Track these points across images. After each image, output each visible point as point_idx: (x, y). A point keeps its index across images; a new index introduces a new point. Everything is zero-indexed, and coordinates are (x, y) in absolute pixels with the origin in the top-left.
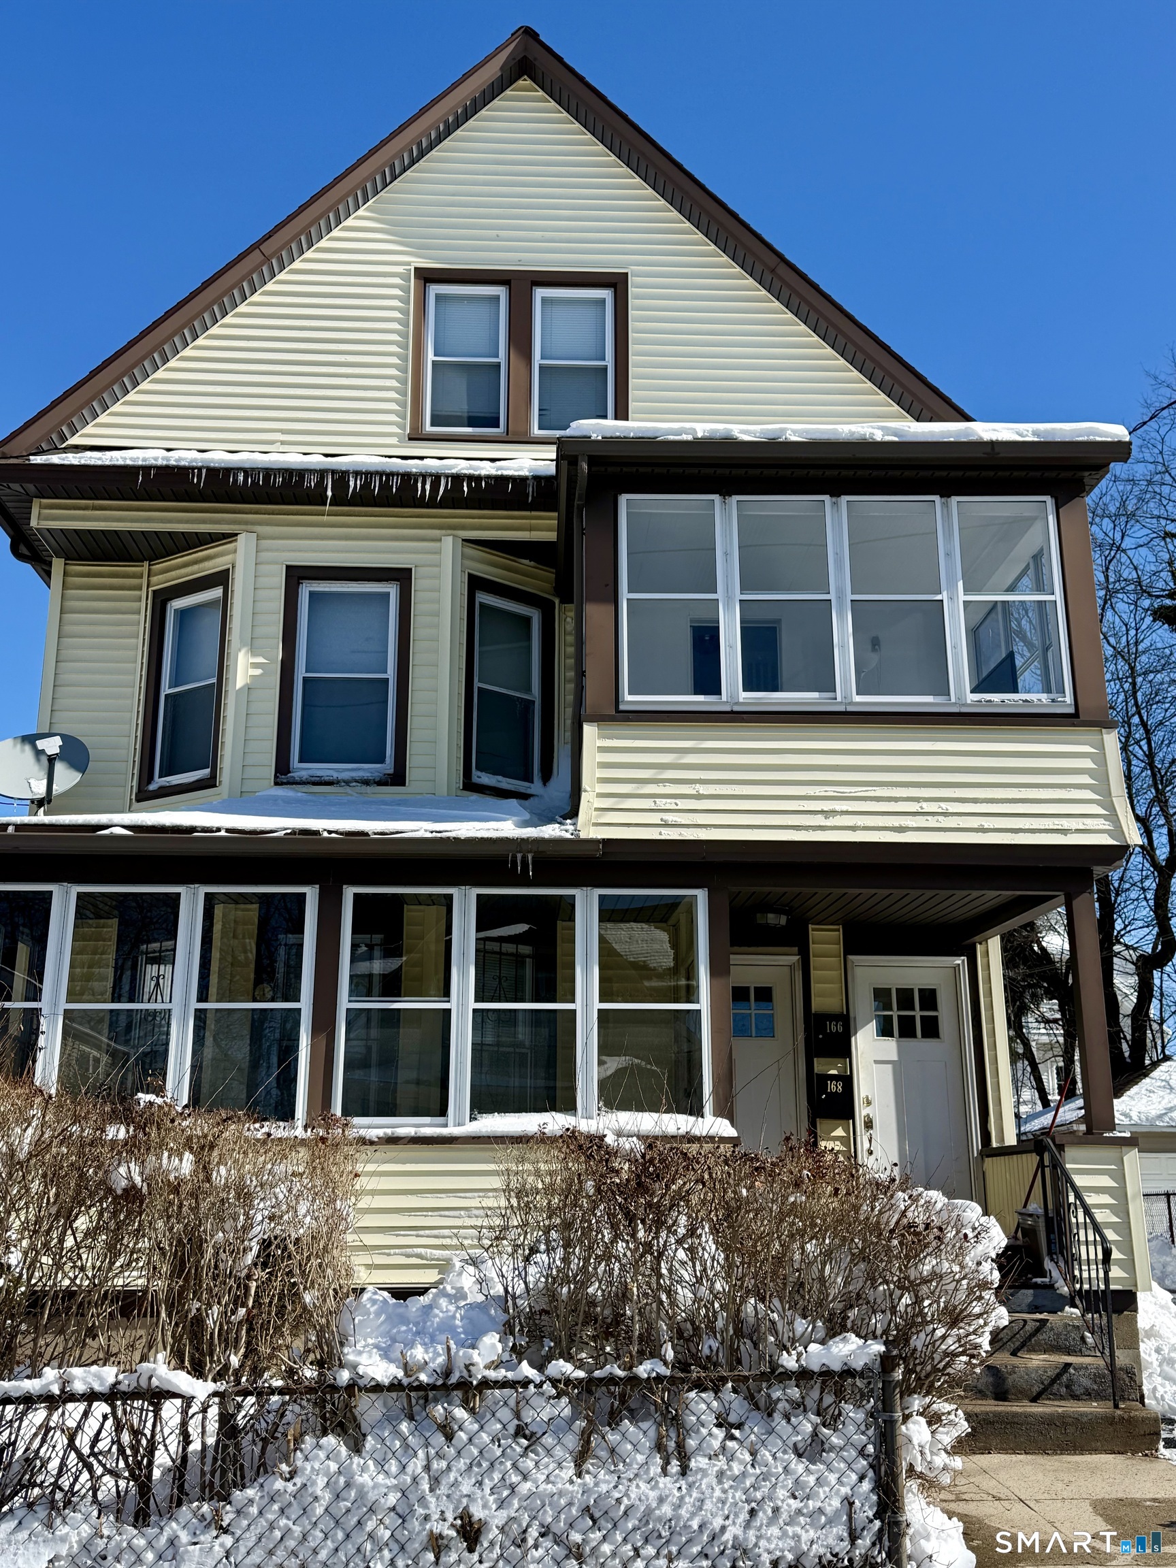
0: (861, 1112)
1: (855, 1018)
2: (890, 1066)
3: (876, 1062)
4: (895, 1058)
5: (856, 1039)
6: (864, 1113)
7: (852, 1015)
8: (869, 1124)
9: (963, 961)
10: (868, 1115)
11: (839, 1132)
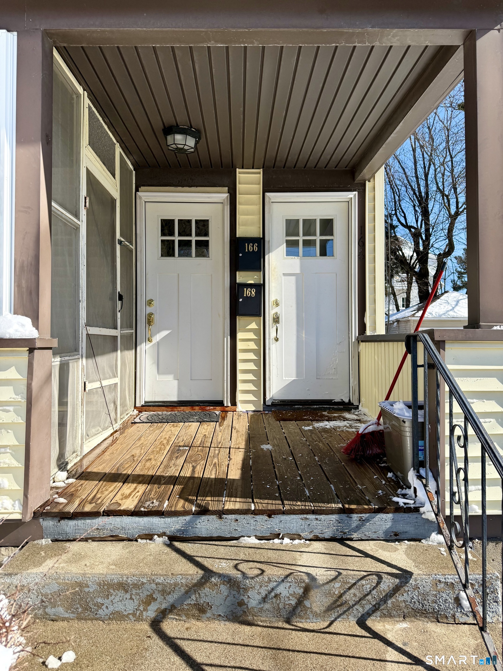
0: (270, 311)
1: (269, 241)
2: (293, 278)
3: (284, 275)
4: (298, 271)
5: (269, 257)
6: (273, 312)
7: (267, 239)
8: (276, 320)
9: (355, 195)
10: (276, 313)
11: (253, 326)
